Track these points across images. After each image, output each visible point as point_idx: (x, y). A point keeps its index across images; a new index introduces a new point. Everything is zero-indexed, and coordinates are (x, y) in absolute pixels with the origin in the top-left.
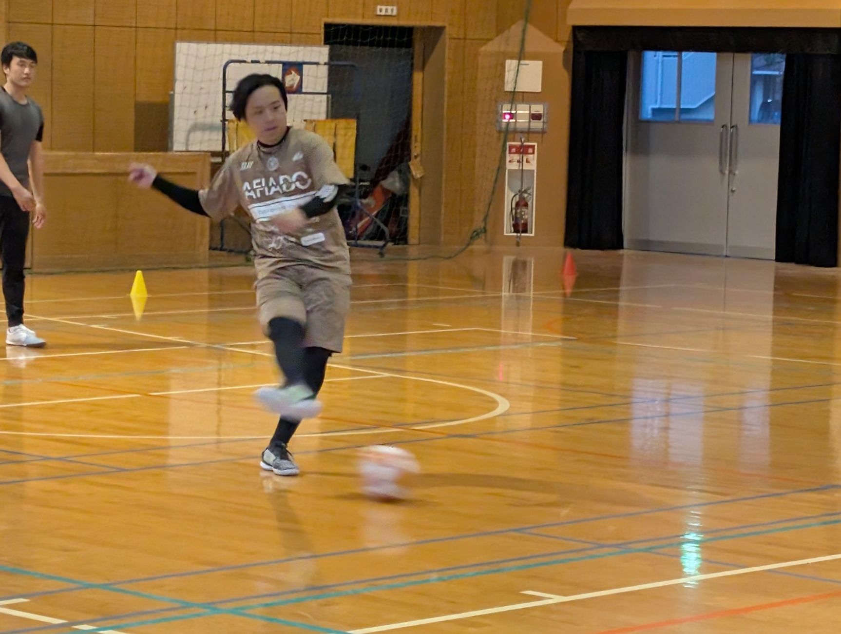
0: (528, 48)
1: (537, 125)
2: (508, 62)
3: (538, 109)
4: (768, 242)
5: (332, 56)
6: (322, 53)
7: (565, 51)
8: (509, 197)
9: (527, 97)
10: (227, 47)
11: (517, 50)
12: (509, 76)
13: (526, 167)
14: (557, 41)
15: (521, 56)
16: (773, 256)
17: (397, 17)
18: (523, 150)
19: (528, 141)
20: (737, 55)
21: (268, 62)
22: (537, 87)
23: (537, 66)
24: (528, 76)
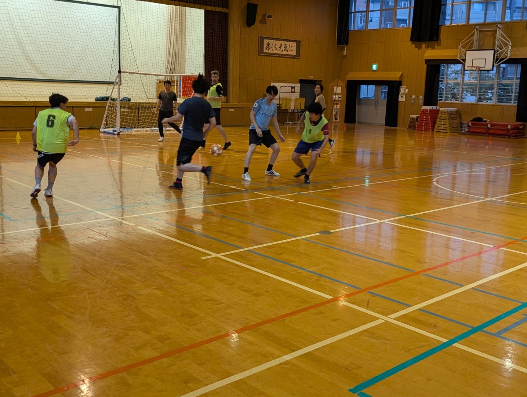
0: (339, 84)
1: (340, 99)
2: (335, 87)
3: (340, 96)
4: (384, 122)
5: (300, 86)
6: (299, 85)
7: (346, 85)
8: (334, 113)
9: (338, 94)
10: (281, 84)
11: (336, 85)
12: (335, 90)
13: (337, 107)
14: (344, 83)
15: (337, 86)
16: (384, 125)
17: (313, 78)
18: (337, 104)
19: (338, 102)
20: (379, 86)
21: (288, 87)
22: (340, 92)
23: (340, 88)
24: (338, 90)
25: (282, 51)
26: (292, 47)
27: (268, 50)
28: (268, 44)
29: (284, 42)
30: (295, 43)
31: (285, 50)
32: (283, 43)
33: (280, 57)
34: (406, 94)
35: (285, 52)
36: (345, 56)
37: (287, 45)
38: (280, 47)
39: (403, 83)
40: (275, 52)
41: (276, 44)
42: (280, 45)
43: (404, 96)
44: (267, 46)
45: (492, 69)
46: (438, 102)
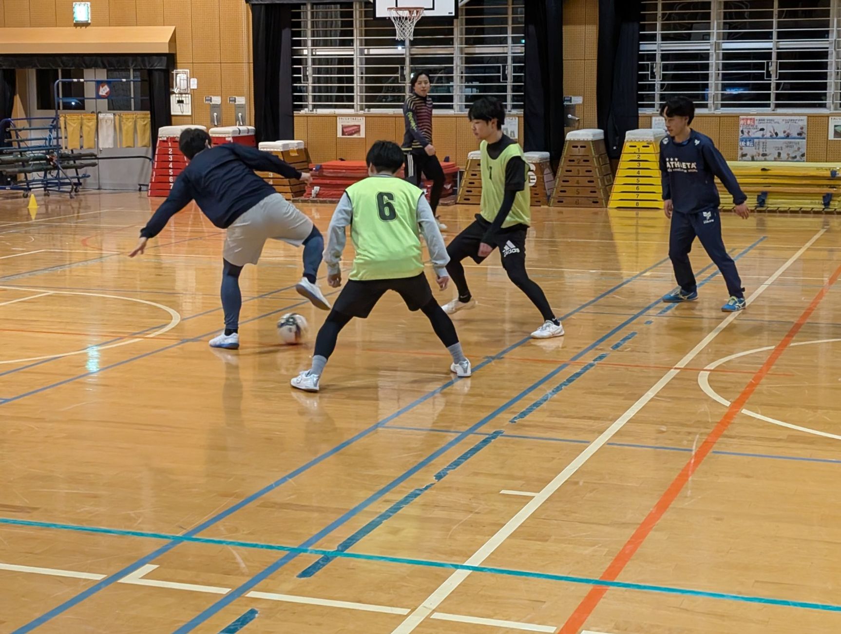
34: (193, 93)
39: (179, 59)
43: (187, 99)
45: (453, 14)
46: (295, 115)
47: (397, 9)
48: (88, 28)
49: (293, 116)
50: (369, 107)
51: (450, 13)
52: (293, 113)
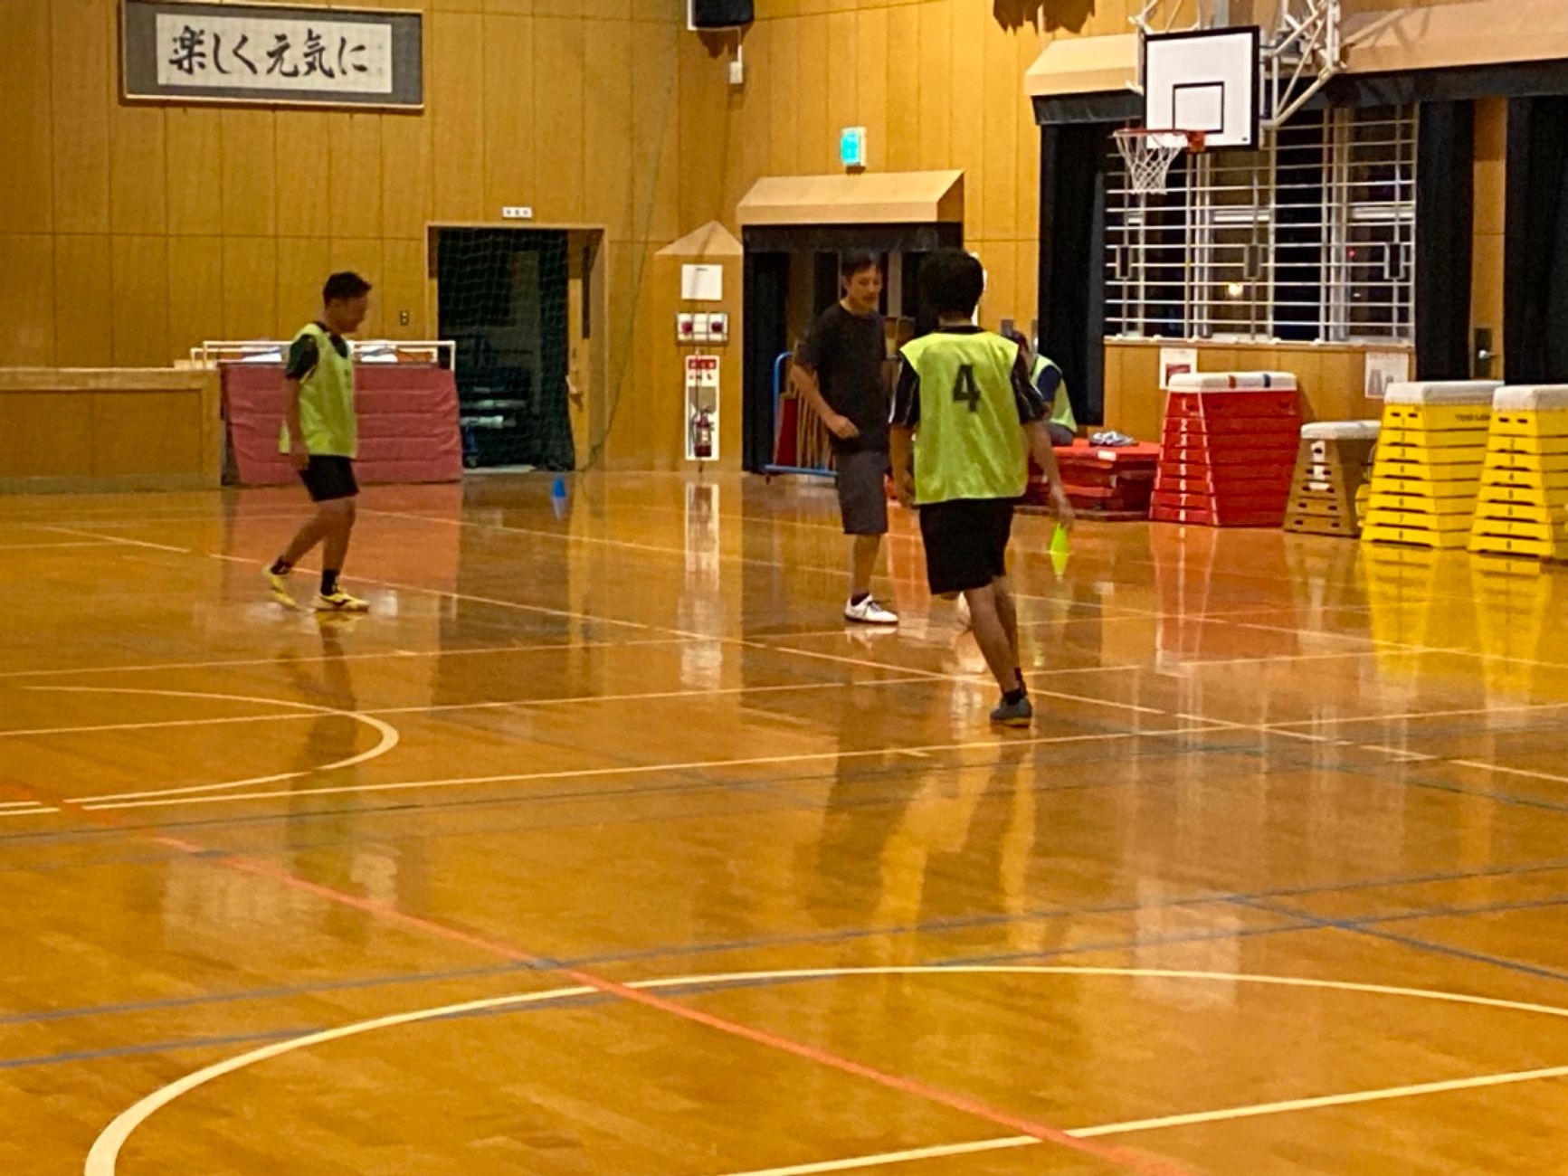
0: (708, 253)
1: (717, 337)
2: (686, 269)
3: (717, 318)
7: (740, 257)
8: (690, 416)
9: (707, 306)
11: (697, 253)
12: (686, 283)
13: (705, 383)
15: (699, 260)
17: (532, 219)
18: (700, 365)
19: (709, 354)
22: (716, 295)
23: (716, 271)
24: (706, 282)
25: (295, 73)
26: (361, 48)
27: (190, 71)
28: (190, 41)
29: (302, 26)
30: (387, 29)
31: (311, 67)
32: (296, 30)
33: (275, 108)
35: (317, 82)
36: (740, 88)
37: (322, 43)
38: (277, 54)
39: (967, 234)
40: (239, 78)
41: (244, 39)
42: (274, 45)
44: (183, 53)
45: (1248, 142)
46: (1106, 342)
47: (1174, 131)
48: (864, 176)
49: (1103, 346)
50: (1216, 329)
51: (1245, 139)
52: (1102, 339)
